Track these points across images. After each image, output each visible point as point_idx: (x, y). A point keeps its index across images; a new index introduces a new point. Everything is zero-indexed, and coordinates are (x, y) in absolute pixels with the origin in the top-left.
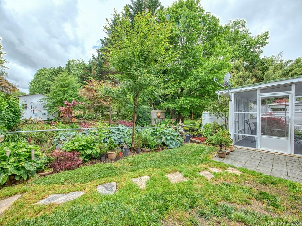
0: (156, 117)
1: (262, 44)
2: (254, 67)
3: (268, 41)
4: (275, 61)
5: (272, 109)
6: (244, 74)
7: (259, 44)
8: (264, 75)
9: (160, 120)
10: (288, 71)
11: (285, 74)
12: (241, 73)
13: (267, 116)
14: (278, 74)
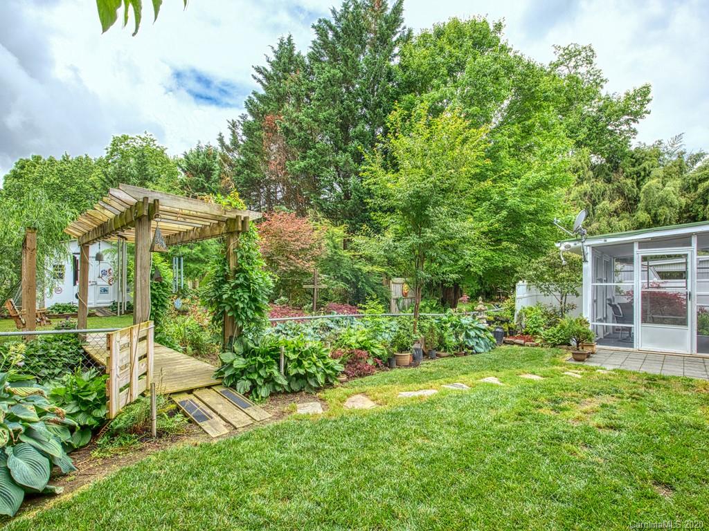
0: (399, 295)
1: (636, 116)
2: (616, 168)
3: (648, 107)
4: (666, 156)
5: (658, 273)
6: (592, 186)
7: (628, 115)
8: (640, 189)
9: (406, 301)
10: (696, 180)
11: (689, 188)
12: (586, 186)
13: (650, 290)
14: (673, 189)
